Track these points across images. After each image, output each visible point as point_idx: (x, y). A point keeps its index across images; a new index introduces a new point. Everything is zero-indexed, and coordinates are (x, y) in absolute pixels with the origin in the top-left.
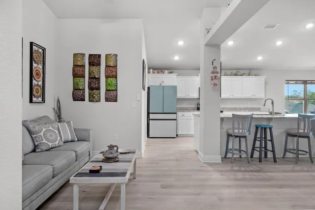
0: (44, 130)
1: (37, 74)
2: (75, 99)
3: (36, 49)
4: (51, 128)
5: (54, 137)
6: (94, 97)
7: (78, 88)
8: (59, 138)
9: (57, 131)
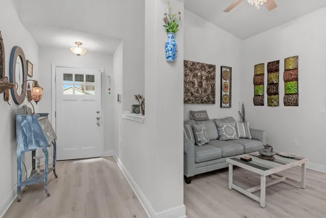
0: (225, 126)
1: (226, 87)
2: (256, 104)
3: (225, 69)
4: (230, 125)
5: (231, 132)
6: (272, 102)
7: (258, 94)
8: (235, 133)
9: (234, 128)
